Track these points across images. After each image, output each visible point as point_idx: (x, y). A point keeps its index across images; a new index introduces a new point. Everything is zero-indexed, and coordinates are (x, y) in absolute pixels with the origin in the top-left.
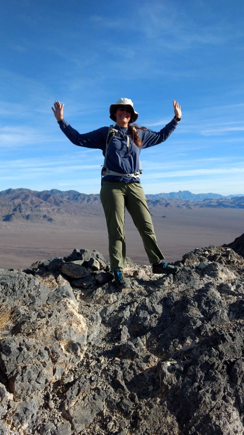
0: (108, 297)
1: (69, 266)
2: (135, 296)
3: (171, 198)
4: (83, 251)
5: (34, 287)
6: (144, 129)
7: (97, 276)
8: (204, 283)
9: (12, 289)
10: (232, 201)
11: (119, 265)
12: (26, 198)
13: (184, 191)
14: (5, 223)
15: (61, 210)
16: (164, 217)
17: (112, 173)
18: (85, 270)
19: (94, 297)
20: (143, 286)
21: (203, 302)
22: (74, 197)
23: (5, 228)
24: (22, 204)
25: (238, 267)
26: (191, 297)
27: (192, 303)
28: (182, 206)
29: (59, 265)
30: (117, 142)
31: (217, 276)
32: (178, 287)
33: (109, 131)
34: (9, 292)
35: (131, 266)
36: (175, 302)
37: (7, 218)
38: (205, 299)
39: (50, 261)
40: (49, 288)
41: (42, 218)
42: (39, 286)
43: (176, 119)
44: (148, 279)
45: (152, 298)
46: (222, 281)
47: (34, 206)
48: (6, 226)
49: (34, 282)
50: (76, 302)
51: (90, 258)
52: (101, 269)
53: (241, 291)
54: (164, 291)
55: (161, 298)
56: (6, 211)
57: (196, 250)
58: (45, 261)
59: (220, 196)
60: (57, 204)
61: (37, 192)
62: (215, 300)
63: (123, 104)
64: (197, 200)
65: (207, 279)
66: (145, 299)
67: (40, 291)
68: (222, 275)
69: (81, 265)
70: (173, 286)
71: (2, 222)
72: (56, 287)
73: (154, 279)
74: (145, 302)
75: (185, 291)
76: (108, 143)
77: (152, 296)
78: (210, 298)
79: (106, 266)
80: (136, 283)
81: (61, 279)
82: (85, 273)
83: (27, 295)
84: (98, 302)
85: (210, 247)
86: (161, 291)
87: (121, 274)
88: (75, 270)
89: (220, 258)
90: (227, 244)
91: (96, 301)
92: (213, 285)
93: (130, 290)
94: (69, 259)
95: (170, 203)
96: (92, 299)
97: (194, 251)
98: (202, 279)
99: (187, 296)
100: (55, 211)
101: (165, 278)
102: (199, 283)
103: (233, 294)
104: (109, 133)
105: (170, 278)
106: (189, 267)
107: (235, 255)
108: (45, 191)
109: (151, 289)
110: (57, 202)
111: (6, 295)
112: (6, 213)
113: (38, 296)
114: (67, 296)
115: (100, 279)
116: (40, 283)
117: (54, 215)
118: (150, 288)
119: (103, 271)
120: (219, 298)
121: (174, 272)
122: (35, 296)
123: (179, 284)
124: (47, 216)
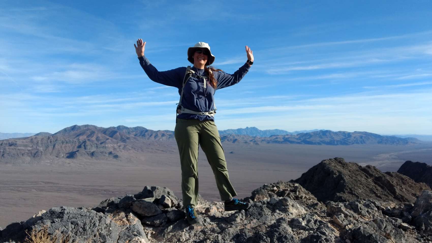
0: (180, 235)
1: (140, 203)
2: (207, 234)
3: (239, 134)
4: (154, 188)
5: (105, 225)
6: (219, 71)
7: (168, 213)
8: (276, 218)
9: (83, 229)
10: (297, 137)
11: (192, 203)
12: (91, 134)
13: (251, 128)
14: (68, 160)
15: (127, 147)
16: (232, 153)
17: (187, 111)
18: (157, 208)
19: (166, 235)
20: (215, 223)
21: (276, 237)
22: (141, 134)
23: (68, 165)
24: (87, 141)
25: (306, 202)
26: (263, 232)
27: (265, 239)
28: (249, 142)
29: (130, 202)
30: (193, 83)
31: (288, 211)
32: (250, 223)
33: (186, 71)
34: (80, 232)
35: (201, 203)
36: (248, 238)
37: (71, 155)
38: (277, 234)
39: (120, 199)
40: (120, 226)
41: (107, 155)
42: (110, 224)
43: (249, 63)
44: (220, 215)
45: (225, 235)
46: (293, 217)
47: (100, 142)
48: (69, 163)
49: (105, 221)
50: (147, 241)
51: (161, 195)
52: (172, 207)
53: (312, 226)
54: (236, 227)
55: (233, 235)
56: (70, 148)
57: (264, 186)
58: (115, 199)
59: (286, 132)
60: (124, 141)
61: (103, 128)
62: (287, 235)
63: (200, 47)
64: (264, 136)
65: (278, 215)
66: (218, 236)
67: (111, 230)
68: (293, 210)
69: (152, 202)
70: (246, 222)
71: (66, 159)
72: (126, 226)
73: (226, 216)
74: (218, 239)
75: (257, 227)
76: (184, 83)
77: (224, 233)
78: (282, 233)
79: (177, 203)
80: (208, 220)
81: (132, 217)
82: (156, 211)
83: (98, 234)
84: (170, 240)
85: (278, 182)
86: (233, 228)
87: (192, 211)
88: (146, 208)
89: (289, 194)
90: (294, 179)
91: (168, 240)
92: (284, 220)
93: (202, 228)
94: (140, 196)
95: (238, 138)
96: (163, 238)
97: (263, 187)
98: (274, 215)
99: (259, 232)
100: (121, 147)
101: (237, 215)
102: (271, 219)
103: (304, 229)
104: (186, 74)
105: (242, 214)
106: (260, 203)
107: (302, 190)
108: (111, 127)
109: (224, 226)
110: (123, 138)
111: (76, 235)
112: (70, 149)
113: (109, 235)
114: (138, 235)
115: (171, 216)
116: (111, 221)
117: (120, 152)
118: (222, 224)
119: (174, 208)
120: (291, 233)
121: (245, 207)
122: (106, 235)
123: (251, 219)
124: (113, 152)
